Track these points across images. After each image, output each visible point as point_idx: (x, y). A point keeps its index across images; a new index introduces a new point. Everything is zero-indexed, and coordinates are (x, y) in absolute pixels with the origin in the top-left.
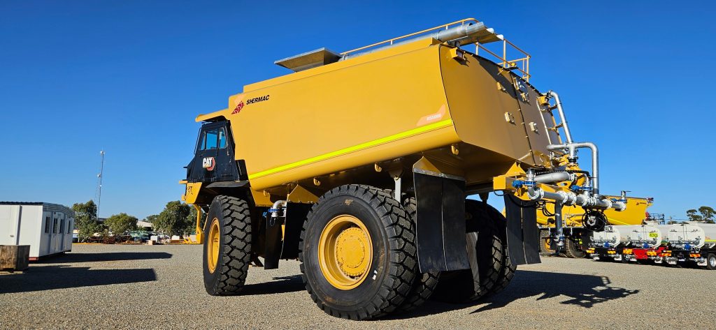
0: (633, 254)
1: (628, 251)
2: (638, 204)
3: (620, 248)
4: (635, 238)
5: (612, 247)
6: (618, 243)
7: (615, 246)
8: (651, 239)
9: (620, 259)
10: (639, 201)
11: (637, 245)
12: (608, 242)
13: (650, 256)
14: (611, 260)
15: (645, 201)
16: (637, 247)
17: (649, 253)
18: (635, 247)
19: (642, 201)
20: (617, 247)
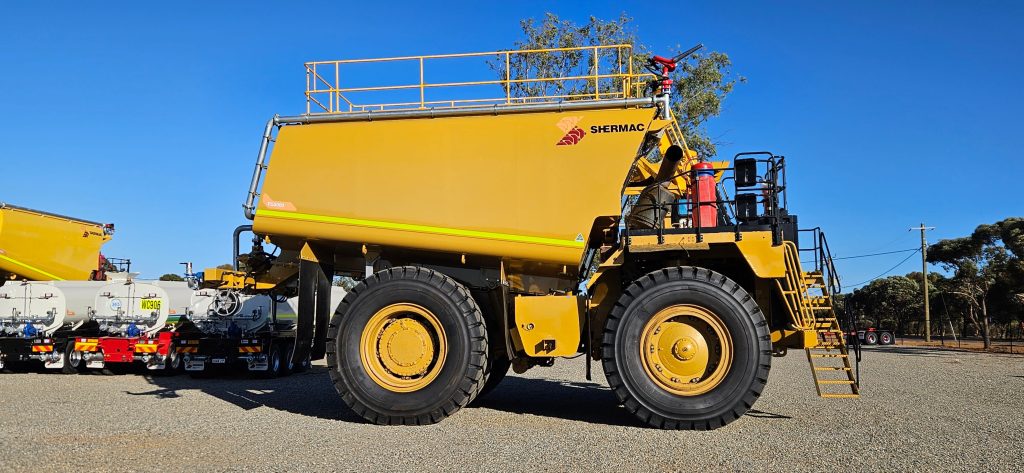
0: (99, 350)
1: (86, 344)
2: (86, 235)
3: (64, 338)
4: (105, 311)
5: (41, 336)
6: (58, 324)
7: (51, 332)
8: (146, 314)
9: (60, 365)
10: (89, 229)
11: (112, 329)
12: (34, 322)
13: (141, 354)
14: (38, 367)
15: (100, 230)
16: (112, 335)
17: (140, 346)
18: (105, 333)
19: (95, 229)
20: (56, 334)
